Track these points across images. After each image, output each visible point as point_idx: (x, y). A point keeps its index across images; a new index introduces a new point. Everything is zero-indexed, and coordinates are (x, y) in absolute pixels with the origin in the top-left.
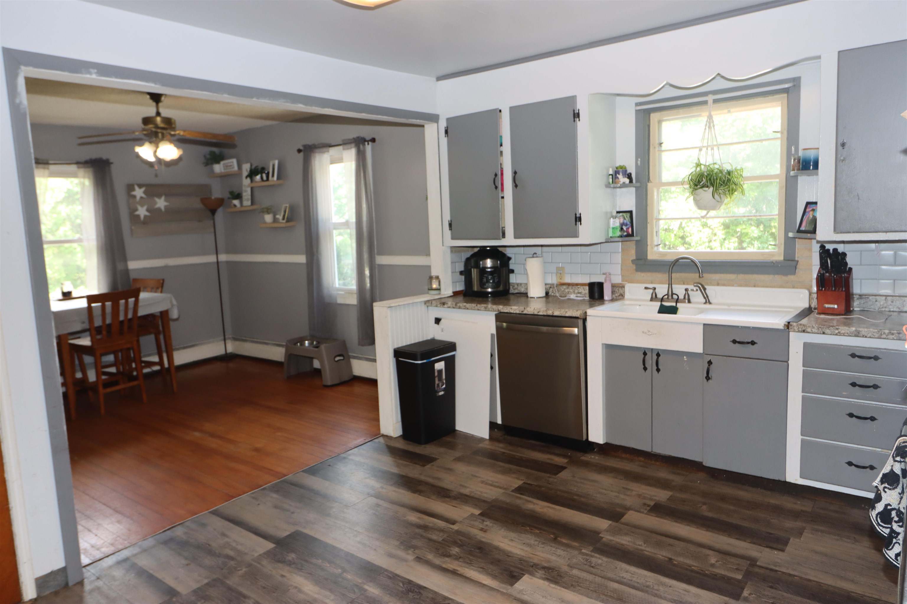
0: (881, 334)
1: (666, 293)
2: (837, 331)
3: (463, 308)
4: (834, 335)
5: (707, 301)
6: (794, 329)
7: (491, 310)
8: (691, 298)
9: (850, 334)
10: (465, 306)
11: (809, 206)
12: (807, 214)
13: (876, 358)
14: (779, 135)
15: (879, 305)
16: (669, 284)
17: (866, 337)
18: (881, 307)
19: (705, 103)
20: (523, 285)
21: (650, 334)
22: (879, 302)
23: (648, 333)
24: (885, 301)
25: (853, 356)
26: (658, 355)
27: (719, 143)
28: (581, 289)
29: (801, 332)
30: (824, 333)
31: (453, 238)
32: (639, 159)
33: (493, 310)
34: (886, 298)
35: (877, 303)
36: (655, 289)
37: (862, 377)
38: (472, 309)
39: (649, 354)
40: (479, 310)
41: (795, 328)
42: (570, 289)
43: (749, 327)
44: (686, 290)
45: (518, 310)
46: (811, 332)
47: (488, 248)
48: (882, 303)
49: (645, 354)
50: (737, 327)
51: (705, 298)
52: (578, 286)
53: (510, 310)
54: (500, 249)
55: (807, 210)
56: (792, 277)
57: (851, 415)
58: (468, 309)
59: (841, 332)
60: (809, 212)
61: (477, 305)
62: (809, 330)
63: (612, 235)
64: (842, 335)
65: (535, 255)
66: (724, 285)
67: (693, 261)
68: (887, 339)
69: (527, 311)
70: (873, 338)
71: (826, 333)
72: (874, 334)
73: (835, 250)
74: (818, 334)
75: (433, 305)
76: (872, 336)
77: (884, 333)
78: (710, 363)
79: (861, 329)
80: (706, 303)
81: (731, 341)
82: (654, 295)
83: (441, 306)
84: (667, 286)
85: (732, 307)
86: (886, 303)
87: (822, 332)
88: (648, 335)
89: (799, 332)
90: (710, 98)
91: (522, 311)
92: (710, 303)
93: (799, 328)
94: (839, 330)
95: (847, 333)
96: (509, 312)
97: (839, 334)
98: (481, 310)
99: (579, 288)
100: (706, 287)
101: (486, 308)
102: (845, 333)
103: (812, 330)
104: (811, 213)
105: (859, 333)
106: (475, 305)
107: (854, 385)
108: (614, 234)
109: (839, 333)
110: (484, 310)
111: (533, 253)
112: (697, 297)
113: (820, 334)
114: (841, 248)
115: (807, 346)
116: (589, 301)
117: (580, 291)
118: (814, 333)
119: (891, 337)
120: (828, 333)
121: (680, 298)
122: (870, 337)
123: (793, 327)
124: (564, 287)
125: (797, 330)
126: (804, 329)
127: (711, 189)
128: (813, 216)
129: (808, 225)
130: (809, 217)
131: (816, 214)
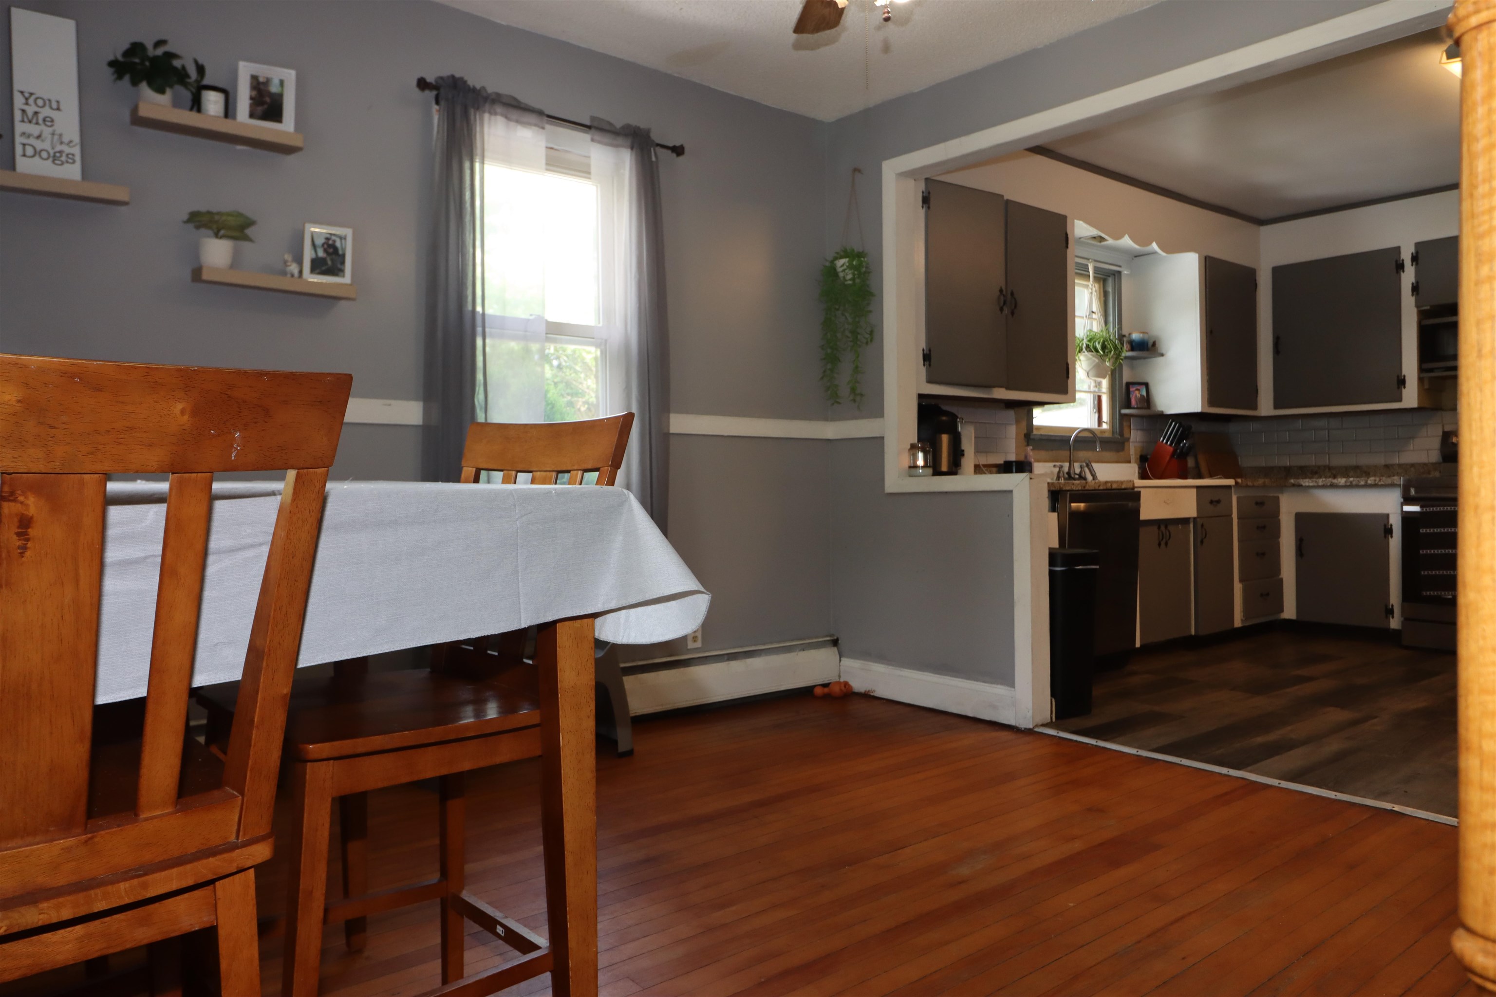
5: (1094, 478)
12: (1132, 393)
13: (1264, 504)
23: (1167, 502)
25: (1256, 504)
30: (1248, 486)
31: (928, 380)
36: (1061, 467)
39: (1162, 527)
43: (1218, 486)
44: (1081, 467)
49: (1159, 528)
50: (1212, 487)
51: (1092, 475)
55: (1131, 390)
56: (1121, 453)
57: (1257, 554)
60: (1134, 391)
74: (1245, 487)
78: (1202, 526)
103: (1243, 485)
104: (1137, 392)
107: (1258, 528)
128: (1141, 395)
129: (1138, 403)
130: (1136, 396)
131: (1144, 393)
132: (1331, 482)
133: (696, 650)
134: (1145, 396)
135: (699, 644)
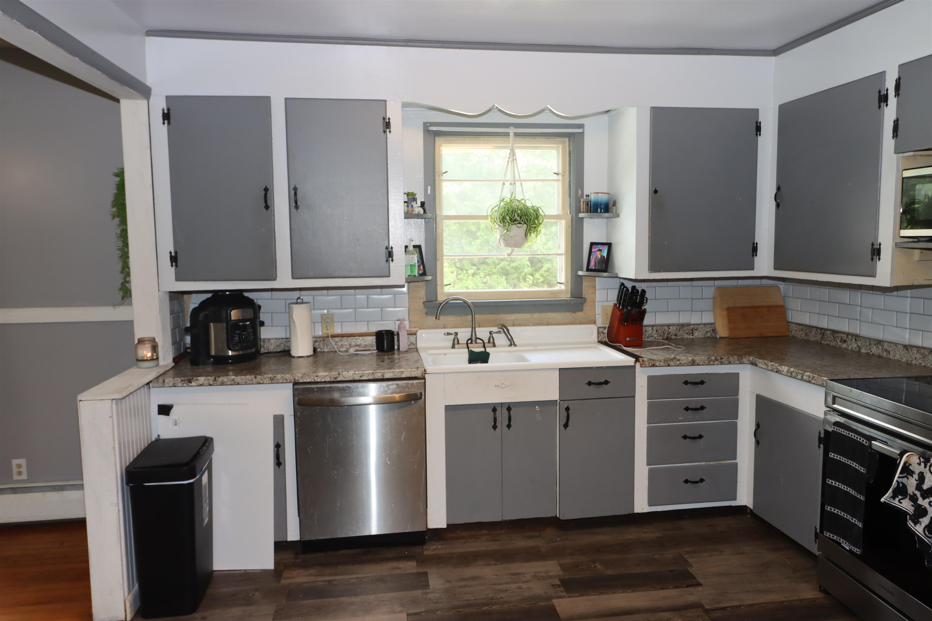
0: (710, 362)
1: (470, 337)
2: (678, 363)
3: (229, 383)
4: (676, 366)
5: (512, 343)
6: (646, 365)
7: (281, 381)
8: (495, 341)
9: (688, 364)
10: (233, 380)
11: (594, 246)
12: (593, 253)
13: (702, 383)
14: (560, 177)
15: (648, 335)
16: (472, 328)
17: (699, 365)
18: (649, 336)
19: (507, 135)
20: (272, 341)
21: (504, 386)
22: (648, 332)
23: (501, 386)
24: (651, 331)
25: (686, 383)
26: (509, 409)
27: (521, 179)
28: (359, 341)
29: (651, 367)
30: (669, 365)
31: (178, 279)
32: (429, 187)
33: (284, 381)
34: (652, 328)
35: (646, 333)
36: (456, 334)
37: (694, 400)
38: (246, 384)
39: (499, 410)
40: (260, 383)
41: (646, 363)
42: (344, 342)
43: (603, 367)
44: (490, 333)
45: (328, 377)
46: (659, 365)
47: (228, 293)
48: (650, 333)
49: (494, 410)
50: (592, 368)
51: (509, 340)
52: (356, 338)
53: (316, 378)
54: (246, 294)
55: (593, 250)
56: (580, 314)
57: (685, 437)
58: (238, 384)
59: (682, 363)
60: (595, 252)
61: (255, 377)
62: (657, 364)
63: (411, 273)
64: (682, 365)
65: (299, 301)
66: (520, 325)
67: (465, 302)
68: (714, 365)
69: (343, 376)
70: (704, 365)
71: (671, 365)
72: (705, 362)
73: (634, 288)
74: (664, 366)
75: (167, 385)
76: (703, 364)
77: (712, 360)
78: (567, 409)
79: (695, 359)
80: (511, 345)
81: (586, 384)
82: (456, 341)
83: (185, 385)
84: (471, 329)
85: (538, 348)
86: (652, 332)
87: (667, 365)
88: (501, 388)
89: (649, 366)
90: (512, 131)
91: (336, 378)
92: (515, 346)
93: (649, 363)
94: (680, 361)
95: (686, 363)
96: (313, 381)
97: (680, 365)
98: (263, 383)
99: (357, 339)
100: (508, 328)
101: (272, 379)
102: (684, 363)
103: (660, 364)
104: (598, 253)
105: (694, 362)
106: (253, 377)
107: (687, 409)
108: (412, 273)
109: (680, 363)
110: (269, 383)
111: (296, 298)
112: (500, 339)
113: (666, 366)
114: (640, 287)
115: (651, 379)
116: (377, 355)
117: (358, 344)
118: (662, 366)
119: (716, 362)
120: (672, 365)
121: (485, 342)
122: (702, 365)
123: (645, 362)
124: (337, 339)
125: (648, 366)
126: (653, 363)
127: (525, 225)
128: (601, 256)
129: (597, 264)
130: (597, 257)
131: (605, 254)
132: (778, 369)
133: (23, 481)
134: (605, 257)
135: (24, 477)
